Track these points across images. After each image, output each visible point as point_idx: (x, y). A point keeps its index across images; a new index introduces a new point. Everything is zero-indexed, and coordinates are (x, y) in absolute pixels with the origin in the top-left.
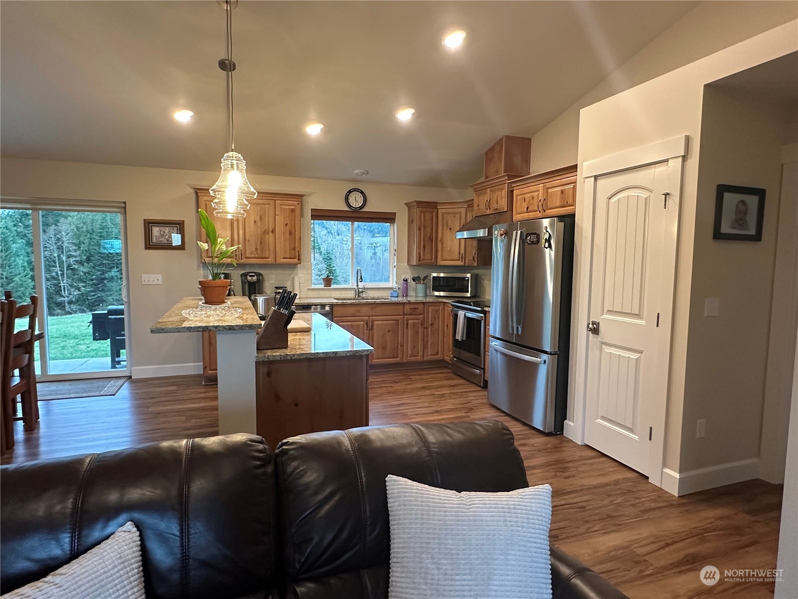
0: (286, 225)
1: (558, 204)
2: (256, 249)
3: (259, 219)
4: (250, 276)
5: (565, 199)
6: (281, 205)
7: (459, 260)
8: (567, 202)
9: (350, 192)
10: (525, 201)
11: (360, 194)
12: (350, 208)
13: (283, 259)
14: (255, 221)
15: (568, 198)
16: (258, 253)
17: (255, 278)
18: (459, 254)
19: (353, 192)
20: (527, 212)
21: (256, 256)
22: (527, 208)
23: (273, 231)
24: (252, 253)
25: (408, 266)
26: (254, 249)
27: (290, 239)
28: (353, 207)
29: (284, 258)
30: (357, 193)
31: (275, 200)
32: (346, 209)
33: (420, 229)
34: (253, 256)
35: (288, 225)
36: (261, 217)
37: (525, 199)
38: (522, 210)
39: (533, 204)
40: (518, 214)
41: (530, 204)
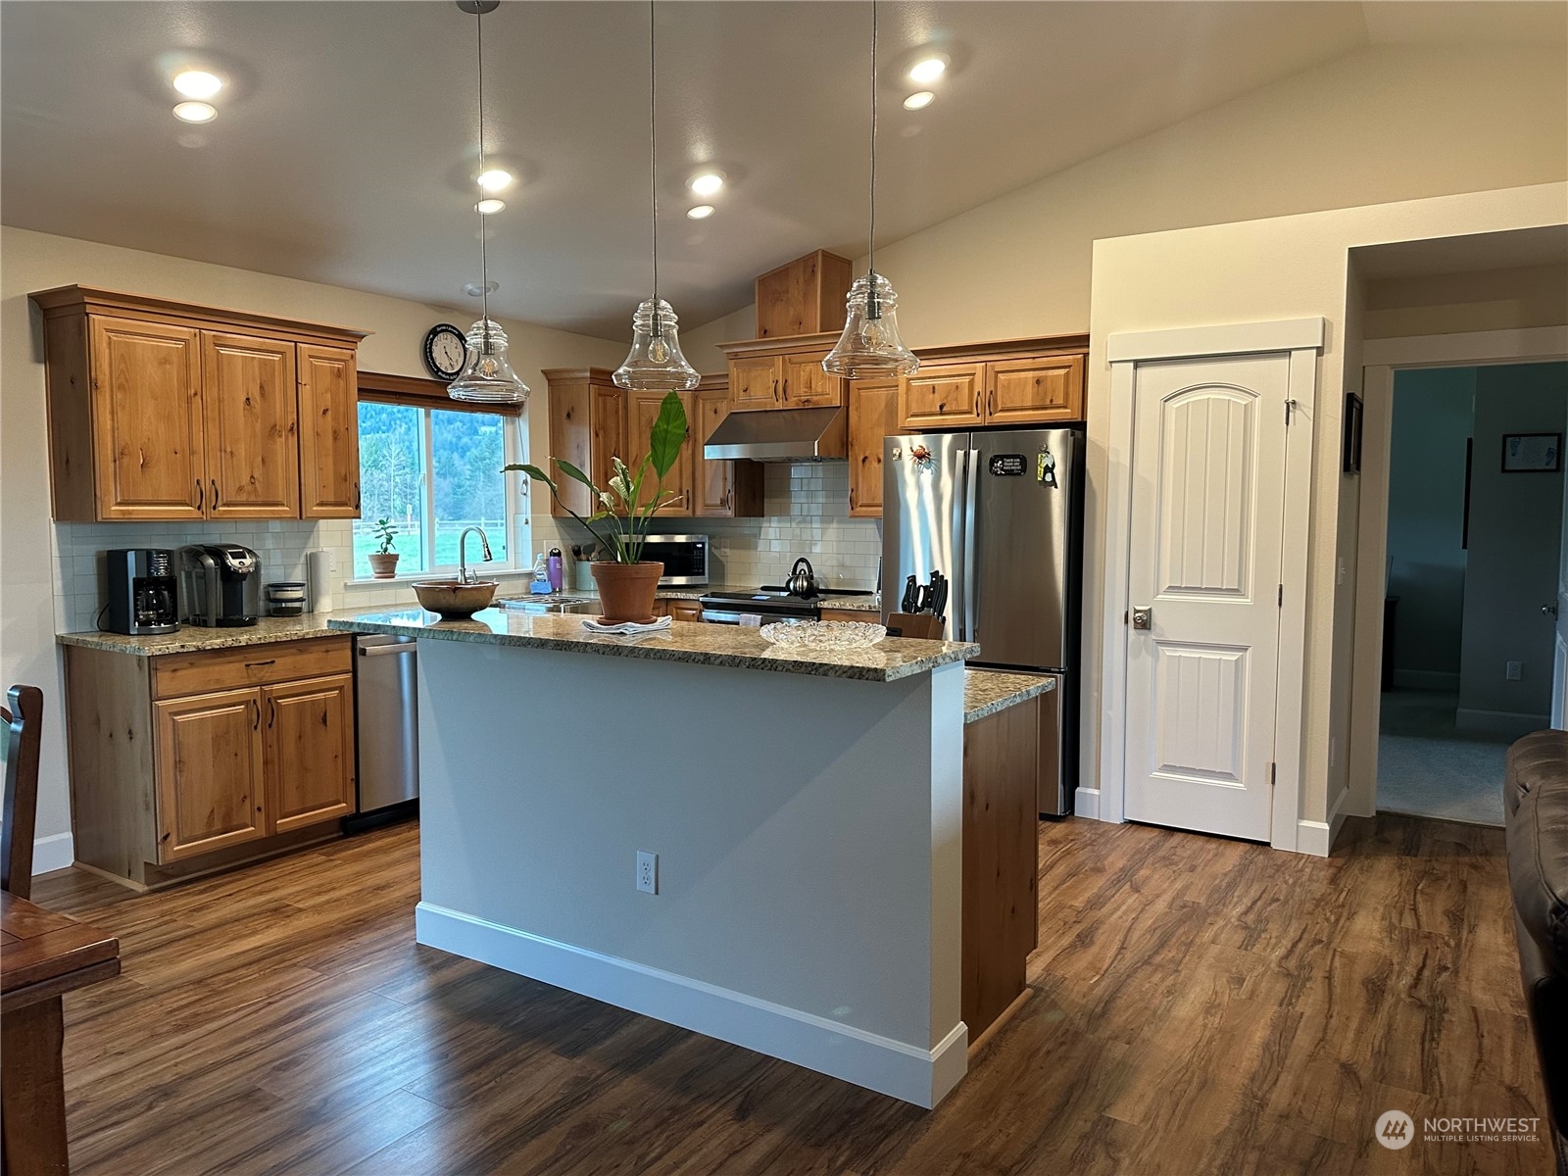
0: (325, 412)
1: (1029, 404)
2: (252, 477)
3: (256, 393)
4: (235, 556)
5: (1045, 394)
6: (310, 356)
7: (681, 505)
8: (1051, 401)
9: (434, 332)
10: (934, 392)
11: (456, 340)
12: (436, 373)
13: (318, 505)
14: (248, 399)
15: (1054, 391)
16: (255, 489)
17: (248, 561)
19: (441, 334)
20: (941, 414)
21: (252, 498)
22: (941, 407)
23: (295, 429)
24: (241, 489)
25: (552, 519)
26: (245, 480)
27: (335, 450)
28: (443, 372)
29: (322, 504)
30: (449, 336)
31: (296, 342)
32: (424, 375)
33: (597, 435)
34: (243, 498)
35: (329, 413)
36: (262, 387)
37: (934, 388)
38: (927, 410)
39: (956, 399)
40: (912, 416)
41: (949, 398)
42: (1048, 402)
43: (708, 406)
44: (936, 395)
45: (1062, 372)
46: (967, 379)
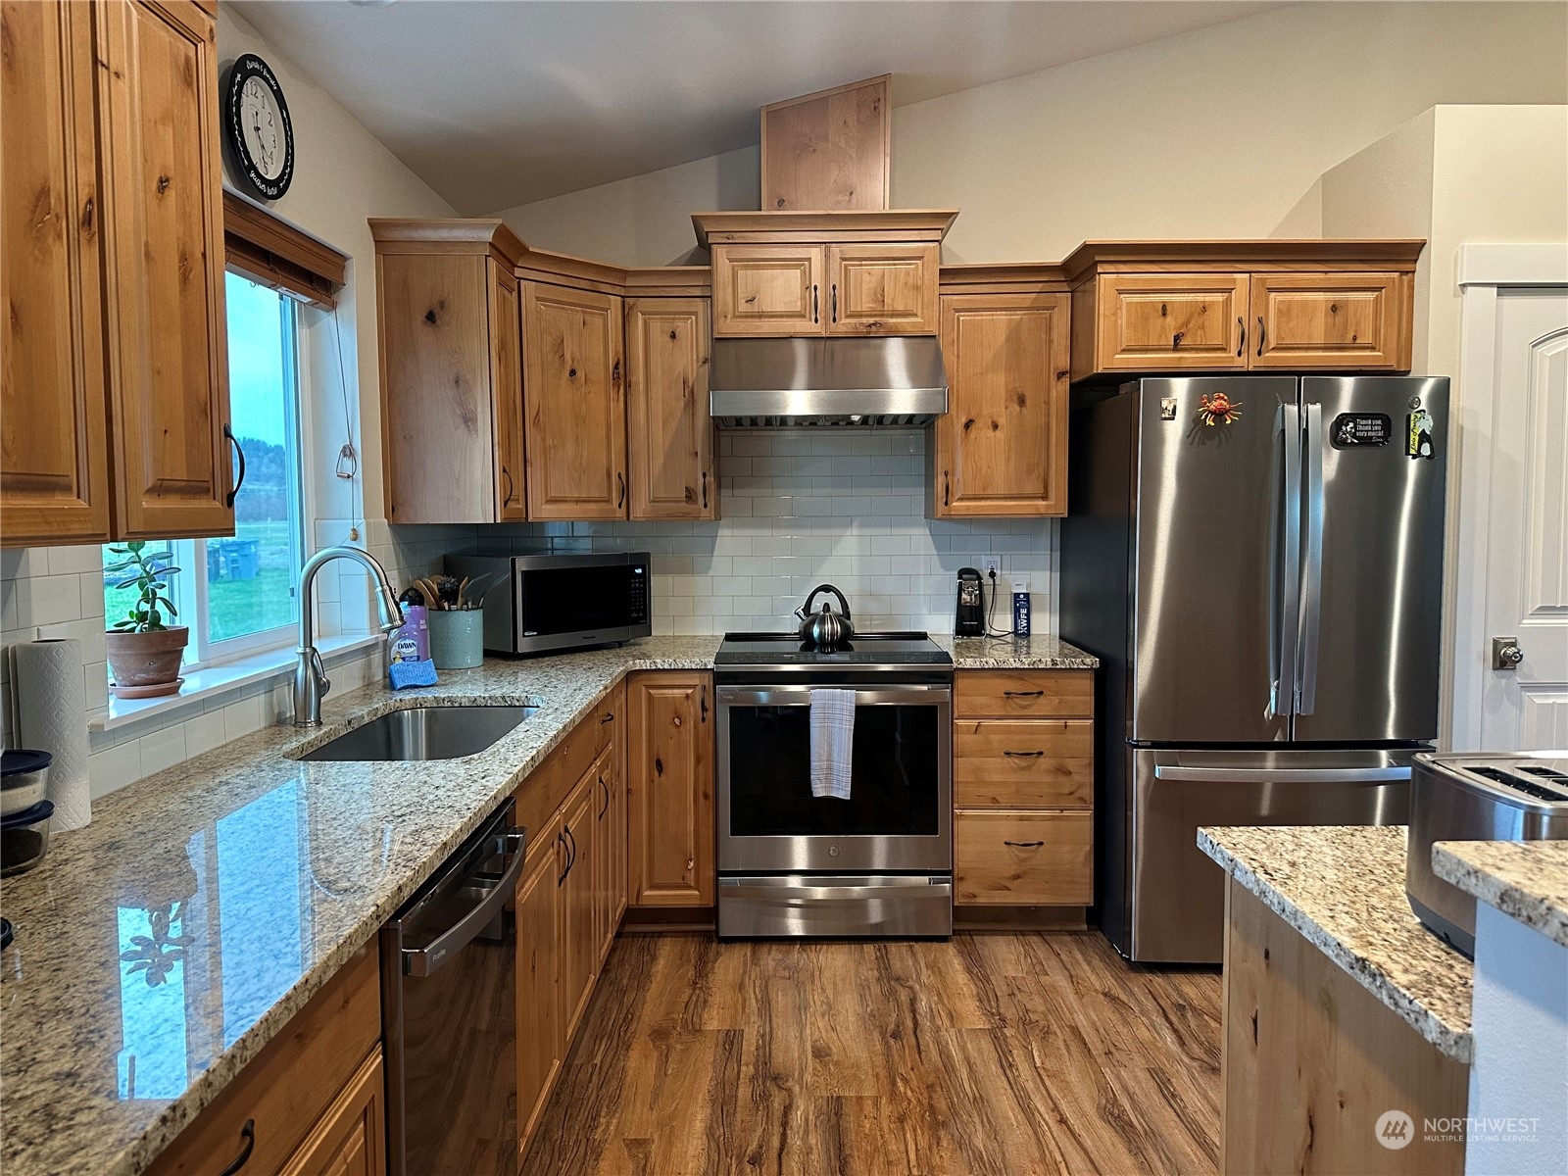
0: (163, 185)
1: (1320, 340)
5: (1346, 328)
7: (608, 501)
8: (1355, 338)
10: (1164, 314)
11: (273, 104)
13: (150, 492)
15: (1358, 324)
18: (609, 475)
19: (252, 80)
20: (1176, 348)
22: (1177, 338)
23: (94, 226)
30: (264, 89)
37: (1164, 307)
38: (1153, 342)
39: (1203, 327)
40: (1124, 351)
41: (1191, 326)
42: (1349, 339)
43: (657, 328)
44: (1169, 318)
45: (1370, 296)
46: (1219, 297)
